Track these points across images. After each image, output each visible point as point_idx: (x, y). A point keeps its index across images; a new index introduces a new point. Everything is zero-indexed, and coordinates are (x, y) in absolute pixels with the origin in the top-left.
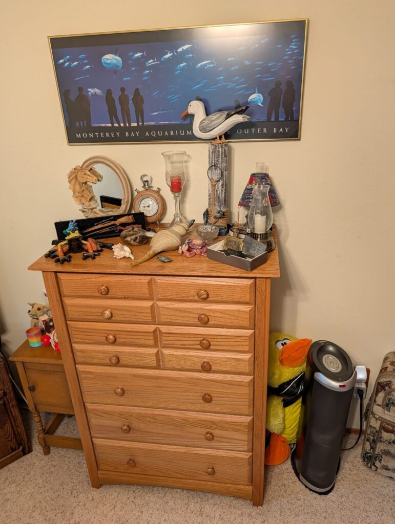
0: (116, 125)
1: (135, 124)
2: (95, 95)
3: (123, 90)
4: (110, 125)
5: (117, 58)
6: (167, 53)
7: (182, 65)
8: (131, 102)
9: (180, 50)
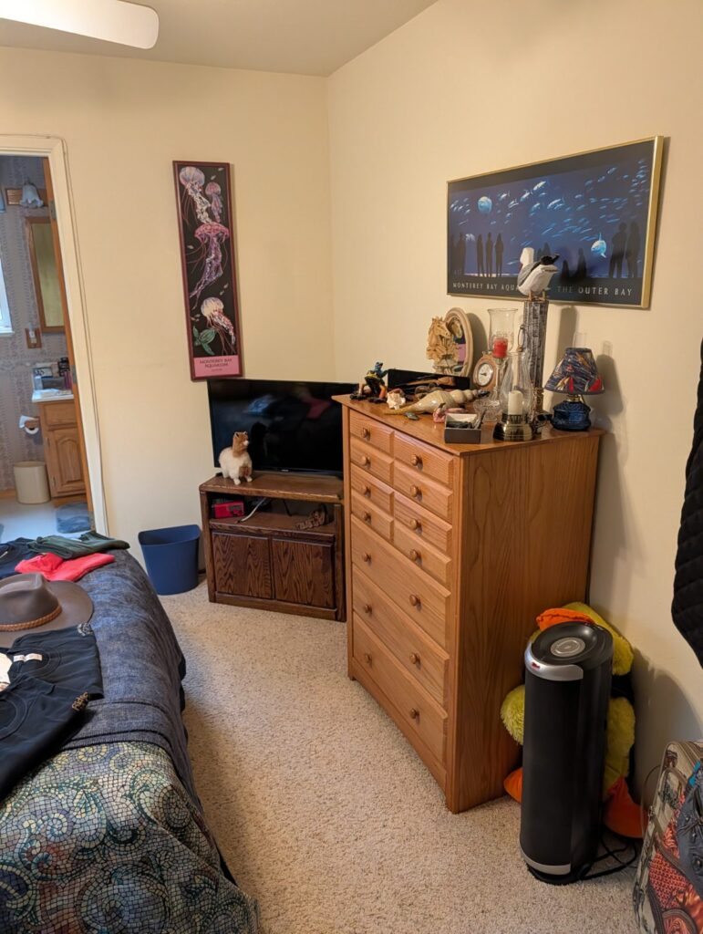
0: (481, 275)
1: (494, 275)
2: (470, 241)
3: (490, 235)
4: (476, 275)
5: (489, 200)
6: (524, 193)
7: (535, 206)
8: (494, 249)
9: (535, 188)
